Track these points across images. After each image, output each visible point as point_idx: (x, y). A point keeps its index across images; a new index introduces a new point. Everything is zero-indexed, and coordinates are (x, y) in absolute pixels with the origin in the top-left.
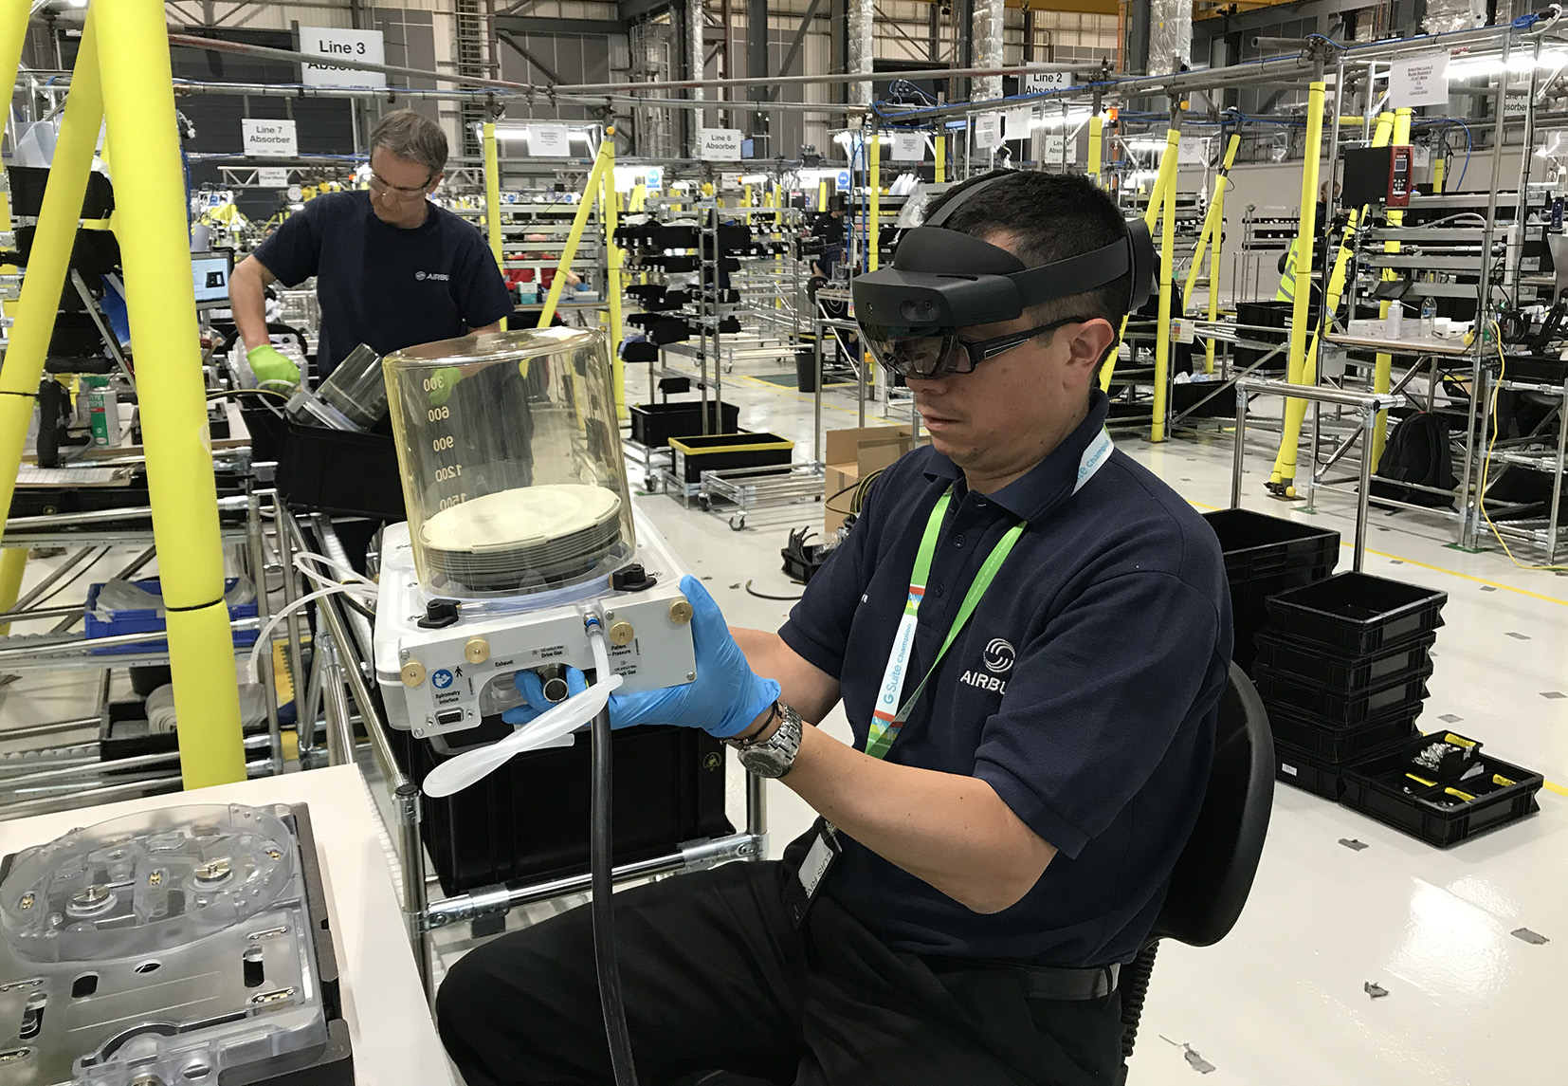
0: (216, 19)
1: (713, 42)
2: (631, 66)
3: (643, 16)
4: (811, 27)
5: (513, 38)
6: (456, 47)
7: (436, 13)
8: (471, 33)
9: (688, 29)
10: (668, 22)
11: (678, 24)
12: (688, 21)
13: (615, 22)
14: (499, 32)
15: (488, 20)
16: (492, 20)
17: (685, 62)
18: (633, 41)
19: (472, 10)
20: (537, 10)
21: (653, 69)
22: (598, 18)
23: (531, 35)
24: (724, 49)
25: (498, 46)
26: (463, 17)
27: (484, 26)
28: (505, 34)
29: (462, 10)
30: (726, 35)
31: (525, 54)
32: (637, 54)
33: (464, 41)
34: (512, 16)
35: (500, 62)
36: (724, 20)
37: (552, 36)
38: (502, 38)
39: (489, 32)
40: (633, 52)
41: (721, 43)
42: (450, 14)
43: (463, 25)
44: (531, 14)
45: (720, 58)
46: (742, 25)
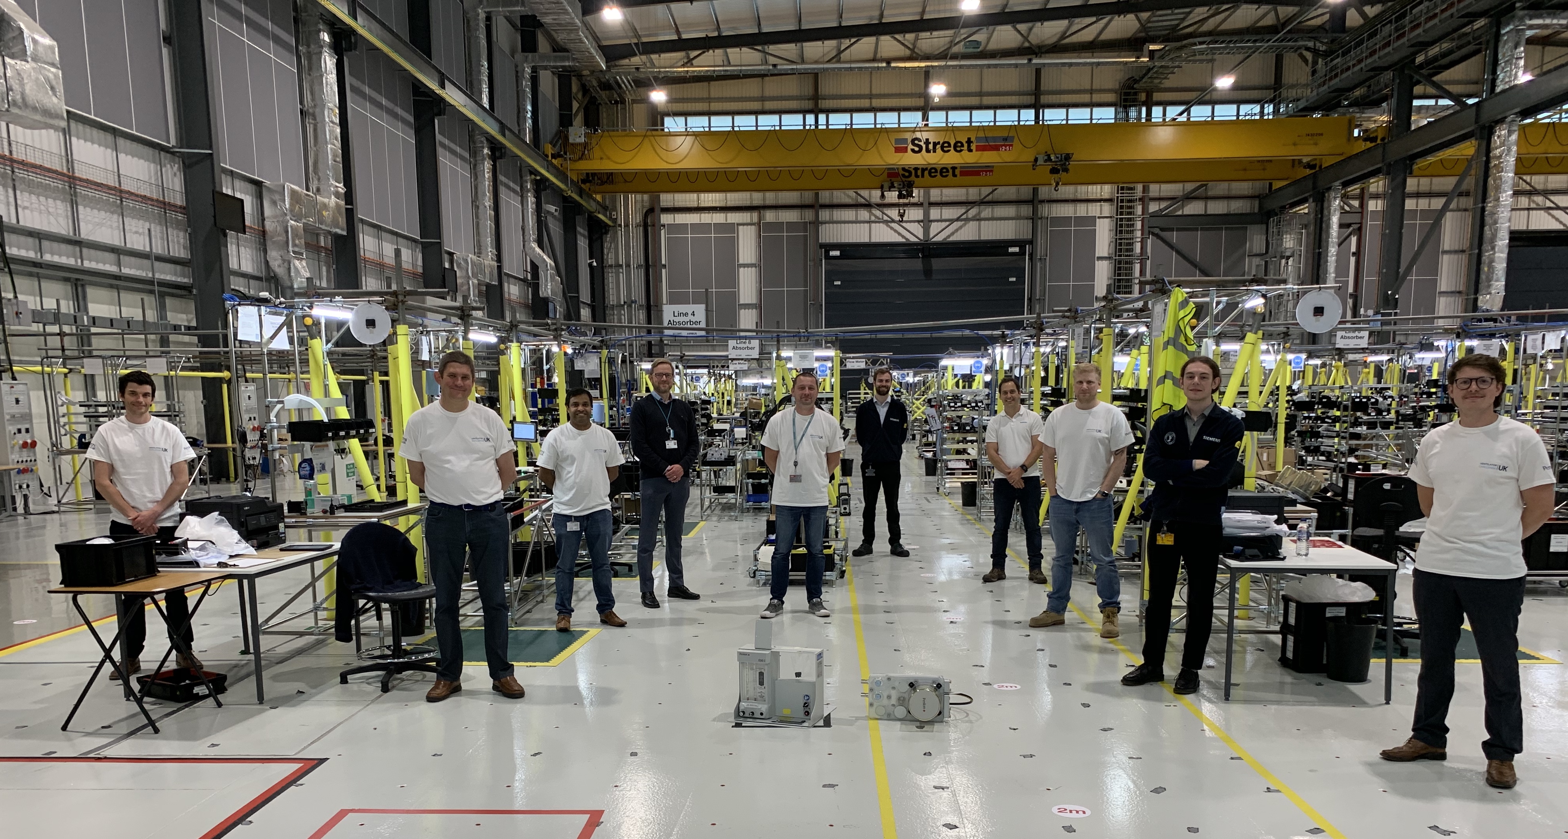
0: (931, 236)
1: (1349, 225)
2: (1267, 252)
3: (1283, 208)
4: (1453, 206)
5: (1164, 234)
6: (1113, 245)
7: (1099, 218)
8: (1127, 232)
9: (1325, 219)
10: (1306, 211)
11: (1316, 215)
12: (1326, 212)
13: (1254, 214)
14: (1151, 230)
15: (1143, 221)
16: (1146, 221)
17: (1320, 247)
18: (1271, 230)
19: (1130, 213)
20: (1185, 209)
21: (1288, 254)
22: (1240, 212)
23: (1178, 230)
24: (1359, 231)
25: (1149, 242)
26: (1121, 219)
27: (1139, 225)
28: (1157, 231)
29: (1122, 214)
30: (1362, 218)
31: (1171, 247)
32: (1273, 241)
33: (1121, 239)
34: (1165, 216)
35: (1149, 254)
36: (1362, 205)
37: (1197, 230)
38: (1153, 234)
39: (1142, 230)
40: (1270, 239)
41: (1356, 226)
42: (1111, 217)
43: (1121, 226)
44: (1180, 213)
45: (1354, 240)
46: (1379, 209)
